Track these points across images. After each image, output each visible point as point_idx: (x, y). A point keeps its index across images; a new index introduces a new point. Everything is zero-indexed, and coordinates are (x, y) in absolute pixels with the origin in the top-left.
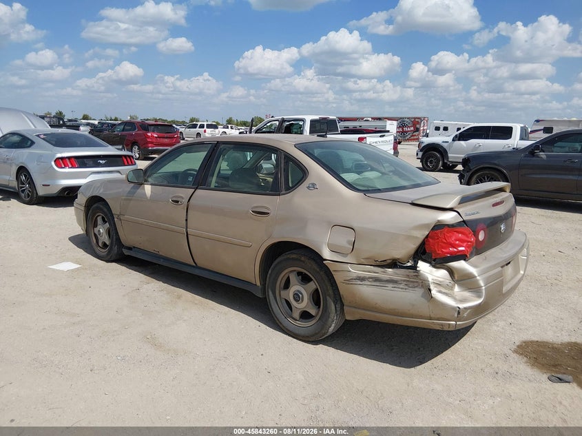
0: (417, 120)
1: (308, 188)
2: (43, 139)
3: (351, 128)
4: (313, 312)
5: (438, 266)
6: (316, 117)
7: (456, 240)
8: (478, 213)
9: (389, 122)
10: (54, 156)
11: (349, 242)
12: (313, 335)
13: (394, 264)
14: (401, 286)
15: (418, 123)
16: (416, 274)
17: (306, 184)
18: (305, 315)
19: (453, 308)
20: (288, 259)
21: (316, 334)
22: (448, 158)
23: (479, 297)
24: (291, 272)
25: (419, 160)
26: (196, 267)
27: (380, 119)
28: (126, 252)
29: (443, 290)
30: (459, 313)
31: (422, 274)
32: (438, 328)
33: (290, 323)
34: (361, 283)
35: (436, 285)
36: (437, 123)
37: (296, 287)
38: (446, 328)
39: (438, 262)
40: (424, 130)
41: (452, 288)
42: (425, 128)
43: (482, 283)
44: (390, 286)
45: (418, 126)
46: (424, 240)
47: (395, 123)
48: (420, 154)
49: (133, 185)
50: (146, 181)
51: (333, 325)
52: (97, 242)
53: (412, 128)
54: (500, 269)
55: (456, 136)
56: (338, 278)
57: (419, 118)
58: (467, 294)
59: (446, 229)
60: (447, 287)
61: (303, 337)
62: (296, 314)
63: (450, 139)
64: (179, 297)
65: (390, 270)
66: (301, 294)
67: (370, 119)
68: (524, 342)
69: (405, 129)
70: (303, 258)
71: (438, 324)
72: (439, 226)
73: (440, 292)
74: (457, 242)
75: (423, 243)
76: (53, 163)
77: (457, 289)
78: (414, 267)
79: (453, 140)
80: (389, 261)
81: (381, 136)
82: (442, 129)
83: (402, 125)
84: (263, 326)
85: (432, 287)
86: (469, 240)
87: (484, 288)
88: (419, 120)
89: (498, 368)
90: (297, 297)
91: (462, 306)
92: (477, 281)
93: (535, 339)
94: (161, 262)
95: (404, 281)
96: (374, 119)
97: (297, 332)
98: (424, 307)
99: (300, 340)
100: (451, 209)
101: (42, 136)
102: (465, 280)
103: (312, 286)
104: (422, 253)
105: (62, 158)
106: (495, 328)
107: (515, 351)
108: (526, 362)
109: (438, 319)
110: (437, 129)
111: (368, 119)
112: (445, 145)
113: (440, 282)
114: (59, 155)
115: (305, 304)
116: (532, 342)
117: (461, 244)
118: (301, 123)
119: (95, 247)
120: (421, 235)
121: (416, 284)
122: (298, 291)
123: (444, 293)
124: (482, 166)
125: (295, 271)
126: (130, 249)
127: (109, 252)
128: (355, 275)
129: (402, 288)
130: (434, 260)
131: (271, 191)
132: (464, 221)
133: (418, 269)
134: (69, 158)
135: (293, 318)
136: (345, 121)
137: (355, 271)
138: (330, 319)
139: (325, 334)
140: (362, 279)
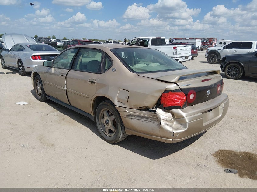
0: (211, 39)
1: (112, 70)
2: (28, 47)
3: (179, 43)
4: (113, 129)
5: (167, 111)
6: (155, 37)
7: (175, 98)
8: (190, 85)
9: (197, 40)
10: (31, 54)
11: (126, 98)
12: (112, 141)
13: (146, 109)
14: (148, 120)
15: (212, 40)
16: (155, 114)
17: (111, 68)
18: (110, 131)
19: (171, 132)
20: (103, 104)
21: (114, 140)
22: (220, 57)
23: (185, 128)
24: (105, 110)
25: (206, 58)
26: (71, 106)
27: (193, 39)
28: (48, 98)
29: (167, 123)
30: (173, 135)
31: (158, 114)
32: (164, 142)
33: (104, 134)
34: (131, 117)
35: (164, 121)
36: (221, 40)
37: (107, 118)
38: (168, 142)
39: (167, 109)
40: (214, 44)
41: (172, 122)
42: (215, 43)
43: (187, 121)
44: (144, 119)
45: (212, 42)
46: (160, 98)
47: (200, 41)
48: (207, 55)
49: (48, 67)
50: (53, 66)
51: (121, 137)
52: (38, 93)
53: (209, 43)
54: (201, 114)
55: (225, 47)
56: (122, 114)
57: (212, 38)
58: (179, 126)
59: (170, 93)
60: (170, 121)
61: (109, 141)
62: (107, 130)
63: (222, 48)
64: (64, 119)
65: (145, 112)
66: (108, 121)
67: (189, 39)
68: (220, 150)
69: (206, 43)
70: (109, 104)
71: (164, 140)
72: (167, 91)
73: (166, 124)
74: (176, 100)
75: (160, 100)
76: (31, 58)
77: (175, 123)
78: (155, 111)
79: (223, 49)
80: (144, 108)
81: (185, 46)
82: (223, 43)
83: (204, 41)
84: (94, 134)
85: (161, 121)
86: (183, 98)
87: (188, 123)
88: (212, 39)
89: (200, 163)
90: (107, 122)
91: (175, 132)
92: (185, 119)
93: (226, 149)
94: (59, 103)
95: (150, 118)
96: (191, 38)
97: (107, 139)
98: (158, 131)
99: (108, 142)
100: (174, 83)
101: (28, 46)
102: (179, 119)
103: (113, 117)
104: (159, 104)
105: (35, 56)
106: (208, 142)
107: (213, 155)
108: (216, 161)
109: (164, 137)
110: (221, 43)
111: (188, 39)
112: (219, 51)
113: (166, 119)
114: (33, 54)
115: (110, 126)
116: (224, 150)
117: (178, 100)
118: (148, 40)
119: (37, 95)
120: (159, 95)
121: (155, 120)
122: (107, 120)
123: (168, 125)
124: (231, 61)
125: (106, 110)
126: (49, 96)
127: (41, 97)
128: (128, 114)
129: (149, 121)
130: (165, 108)
131: (98, 72)
132: (180, 89)
133: (156, 112)
134: (38, 56)
135: (105, 132)
136: (177, 39)
137: (129, 112)
138: (119, 134)
139: (117, 140)
140: (131, 116)
